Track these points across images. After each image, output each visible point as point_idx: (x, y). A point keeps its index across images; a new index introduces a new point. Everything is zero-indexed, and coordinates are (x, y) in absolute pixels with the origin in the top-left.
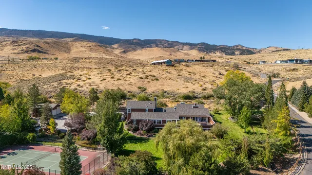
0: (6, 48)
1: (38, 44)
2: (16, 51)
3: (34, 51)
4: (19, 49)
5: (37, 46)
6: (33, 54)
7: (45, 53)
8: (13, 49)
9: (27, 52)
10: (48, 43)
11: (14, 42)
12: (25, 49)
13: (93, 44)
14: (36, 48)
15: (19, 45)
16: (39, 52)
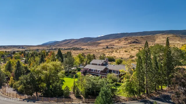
0: (122, 42)
1: (137, 39)
2: (125, 43)
3: (134, 42)
4: (127, 42)
5: (136, 40)
6: (133, 44)
7: (139, 43)
8: (125, 42)
9: (130, 43)
10: (142, 38)
11: (126, 39)
12: (130, 42)
13: (172, 35)
14: (135, 41)
15: (127, 40)
16: (137, 43)
